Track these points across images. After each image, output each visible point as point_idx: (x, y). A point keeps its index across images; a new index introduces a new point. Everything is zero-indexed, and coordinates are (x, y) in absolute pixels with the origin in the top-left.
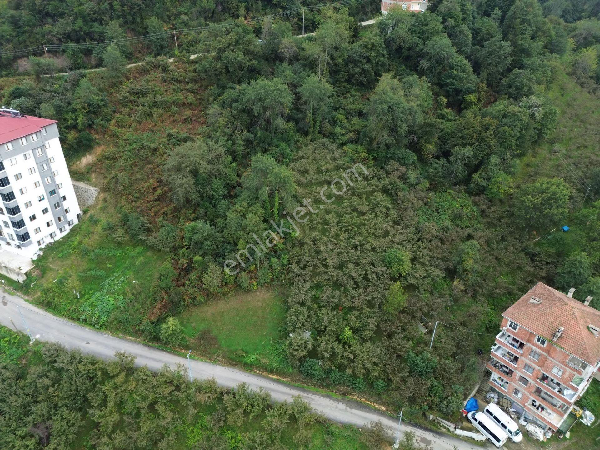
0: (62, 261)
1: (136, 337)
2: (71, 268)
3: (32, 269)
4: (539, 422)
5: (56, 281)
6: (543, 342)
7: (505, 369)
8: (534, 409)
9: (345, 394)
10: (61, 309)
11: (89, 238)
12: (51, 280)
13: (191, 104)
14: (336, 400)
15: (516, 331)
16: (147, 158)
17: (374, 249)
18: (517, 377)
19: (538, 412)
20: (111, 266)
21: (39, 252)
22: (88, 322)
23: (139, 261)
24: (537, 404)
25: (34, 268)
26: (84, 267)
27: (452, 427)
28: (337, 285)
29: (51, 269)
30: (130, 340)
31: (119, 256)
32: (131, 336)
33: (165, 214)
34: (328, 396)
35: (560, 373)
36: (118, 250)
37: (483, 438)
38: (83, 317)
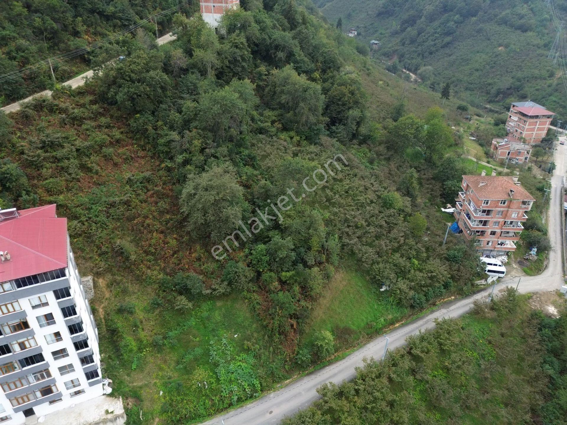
0: (142, 371)
1: (291, 377)
2: (161, 369)
3: (123, 403)
4: (500, 254)
5: (161, 393)
6: (504, 203)
7: (477, 234)
8: (499, 246)
9: (434, 304)
10: (202, 411)
11: (143, 329)
12: (156, 396)
13: (118, 141)
14: (437, 310)
15: (489, 205)
16: (123, 215)
17: (372, 202)
18: (489, 233)
19: (503, 246)
20: (198, 339)
21: (107, 381)
22: (244, 399)
23: (217, 316)
24: (500, 243)
25: (123, 399)
26: (175, 359)
27: (483, 282)
28: (378, 237)
29: (141, 387)
30: (290, 383)
31: (196, 324)
32: (287, 379)
33: (199, 259)
34: (432, 312)
35: (516, 215)
36: (189, 320)
37: (497, 277)
38: (235, 398)
